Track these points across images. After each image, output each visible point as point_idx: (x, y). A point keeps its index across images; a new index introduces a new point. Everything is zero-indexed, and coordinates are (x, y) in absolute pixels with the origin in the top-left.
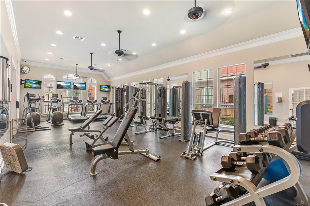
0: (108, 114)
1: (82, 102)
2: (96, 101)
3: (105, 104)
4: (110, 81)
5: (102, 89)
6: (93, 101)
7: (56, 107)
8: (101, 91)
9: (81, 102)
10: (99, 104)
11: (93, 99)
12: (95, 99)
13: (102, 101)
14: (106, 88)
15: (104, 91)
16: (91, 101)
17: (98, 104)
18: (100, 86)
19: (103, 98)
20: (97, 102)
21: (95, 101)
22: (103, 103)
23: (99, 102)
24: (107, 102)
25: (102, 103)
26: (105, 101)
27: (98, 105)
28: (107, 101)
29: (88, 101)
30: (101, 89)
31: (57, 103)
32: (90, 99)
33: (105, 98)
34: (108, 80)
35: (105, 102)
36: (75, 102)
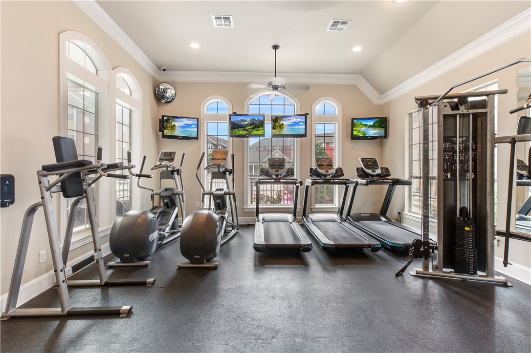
0: (383, 219)
1: (295, 177)
2: (340, 172)
3: (372, 182)
4: (388, 104)
5: (360, 131)
6: (330, 171)
7: (222, 190)
8: (354, 138)
9: (293, 174)
10: (352, 182)
11: (330, 165)
12: (336, 166)
13: (362, 174)
14: (373, 126)
15: (365, 138)
16: (322, 171)
17: (346, 183)
18: (353, 120)
19: (363, 160)
20: (342, 175)
21: (337, 170)
22: (364, 181)
23: (351, 174)
24: (378, 175)
25: (360, 181)
26: (369, 171)
27: (347, 188)
28: (378, 171)
29: (313, 173)
30: (355, 133)
31: (225, 178)
32: (320, 166)
33: (371, 163)
34: (376, 99)
35: (372, 176)
36: (274, 177)
